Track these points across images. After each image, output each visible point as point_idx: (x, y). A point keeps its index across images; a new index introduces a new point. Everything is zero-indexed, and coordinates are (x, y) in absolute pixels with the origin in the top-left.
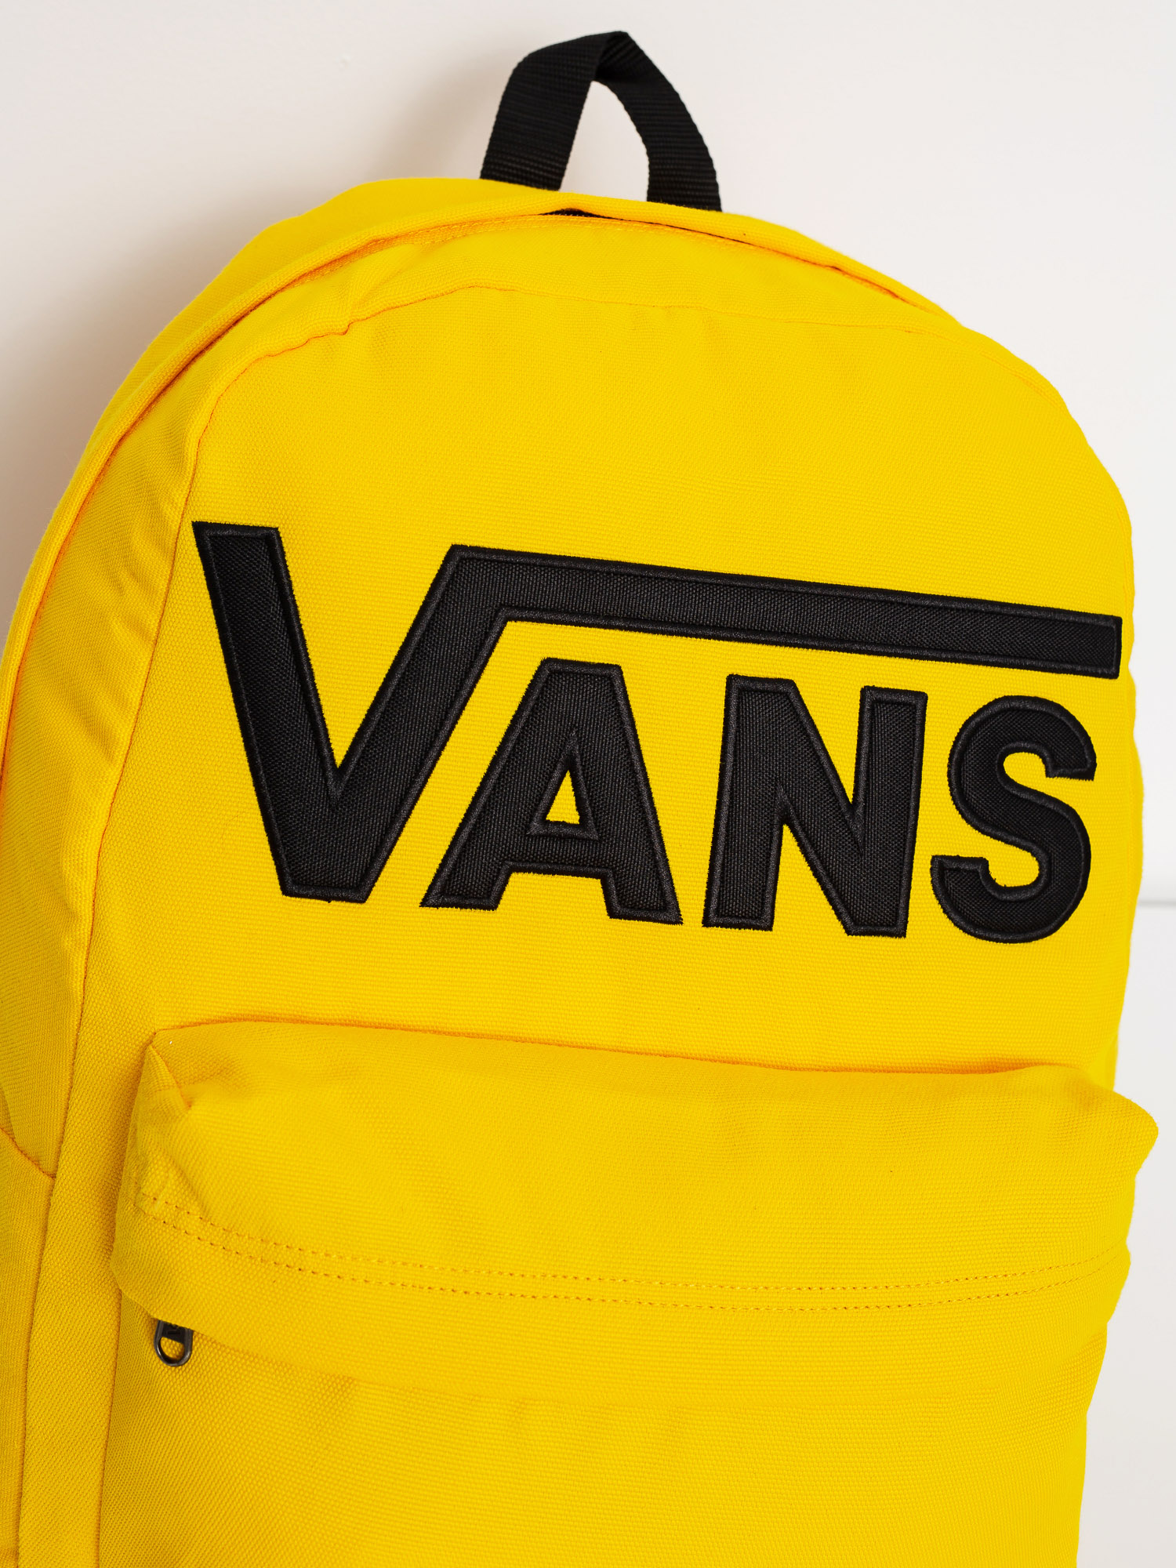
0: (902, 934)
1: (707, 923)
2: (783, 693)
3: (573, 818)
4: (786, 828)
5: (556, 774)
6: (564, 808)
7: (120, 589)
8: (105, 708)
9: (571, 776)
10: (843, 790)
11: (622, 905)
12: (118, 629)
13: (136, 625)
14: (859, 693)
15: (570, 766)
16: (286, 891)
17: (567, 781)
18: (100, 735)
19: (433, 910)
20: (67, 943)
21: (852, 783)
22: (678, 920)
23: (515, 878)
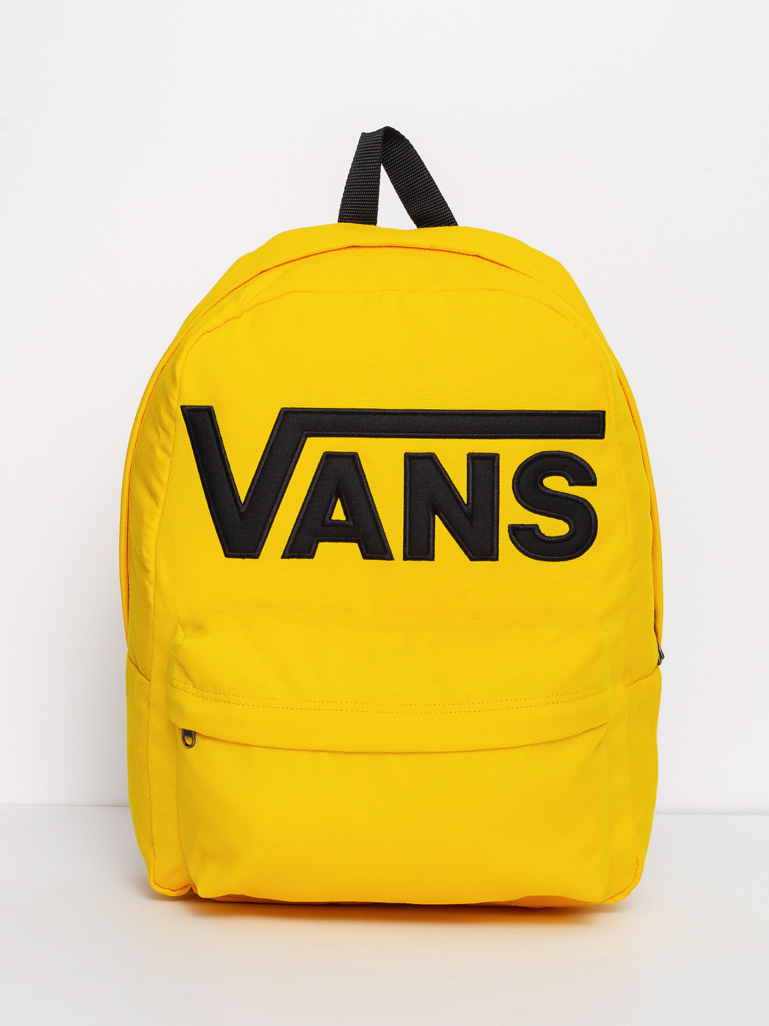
0: (496, 559)
1: (405, 559)
2: (431, 458)
3: (343, 518)
4: (436, 516)
5: (333, 500)
6: (339, 514)
7: (159, 434)
8: (155, 485)
9: (340, 500)
10: (462, 498)
11: (368, 554)
12: (158, 451)
13: (165, 450)
14: (466, 456)
15: (339, 496)
16: (227, 555)
17: (339, 502)
18: (154, 496)
19: (287, 560)
20: (147, 583)
21: (466, 495)
22: (391, 558)
23: (320, 544)
